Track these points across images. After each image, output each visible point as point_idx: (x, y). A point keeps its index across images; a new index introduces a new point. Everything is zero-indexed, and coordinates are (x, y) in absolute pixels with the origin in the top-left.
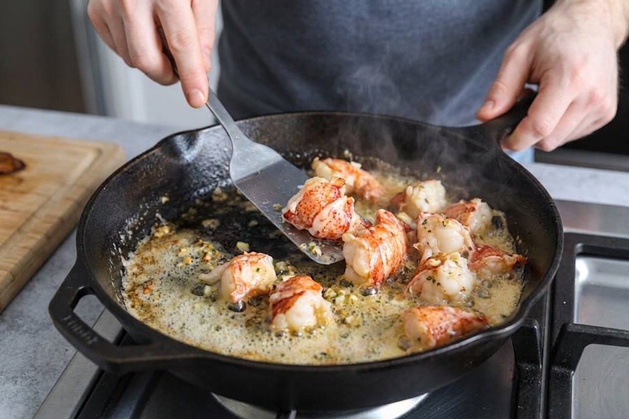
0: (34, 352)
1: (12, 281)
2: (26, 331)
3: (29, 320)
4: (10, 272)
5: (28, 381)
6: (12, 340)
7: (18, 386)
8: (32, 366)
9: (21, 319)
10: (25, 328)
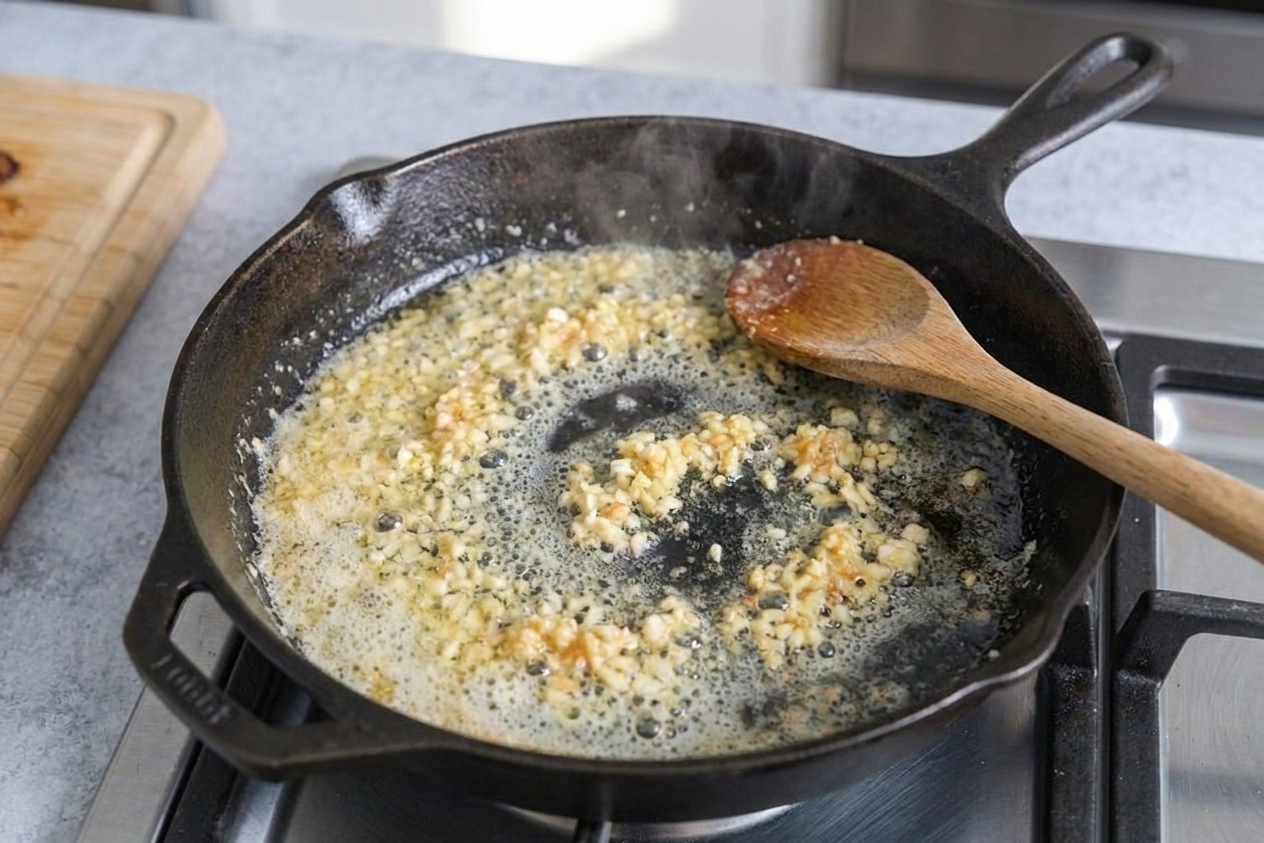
0: (75, 643)
1: (17, 470)
2: (52, 591)
3: (59, 559)
4: (12, 450)
5: (68, 719)
6: (28, 613)
7: (48, 731)
8: (74, 680)
9: (41, 559)
10: (51, 582)
